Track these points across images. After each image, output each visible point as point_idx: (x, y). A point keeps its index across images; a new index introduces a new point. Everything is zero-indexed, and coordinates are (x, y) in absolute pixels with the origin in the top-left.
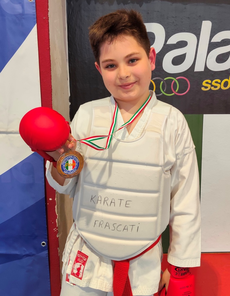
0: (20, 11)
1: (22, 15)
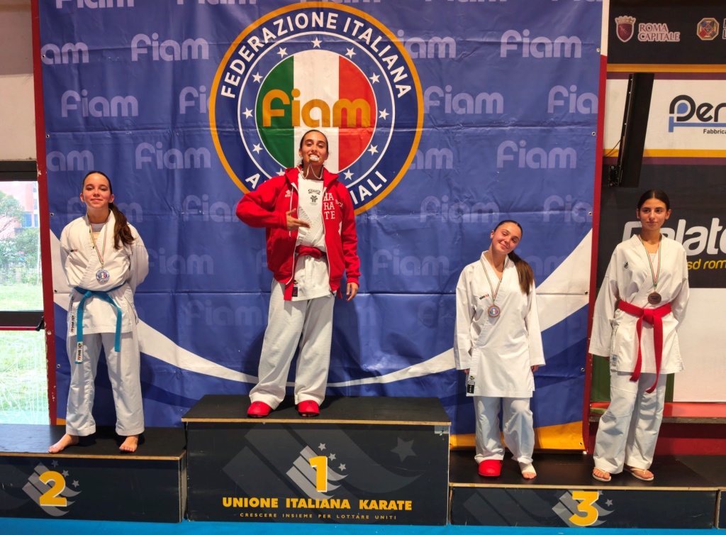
0: (584, 221)
1: (585, 223)
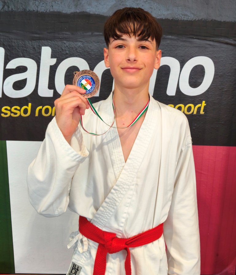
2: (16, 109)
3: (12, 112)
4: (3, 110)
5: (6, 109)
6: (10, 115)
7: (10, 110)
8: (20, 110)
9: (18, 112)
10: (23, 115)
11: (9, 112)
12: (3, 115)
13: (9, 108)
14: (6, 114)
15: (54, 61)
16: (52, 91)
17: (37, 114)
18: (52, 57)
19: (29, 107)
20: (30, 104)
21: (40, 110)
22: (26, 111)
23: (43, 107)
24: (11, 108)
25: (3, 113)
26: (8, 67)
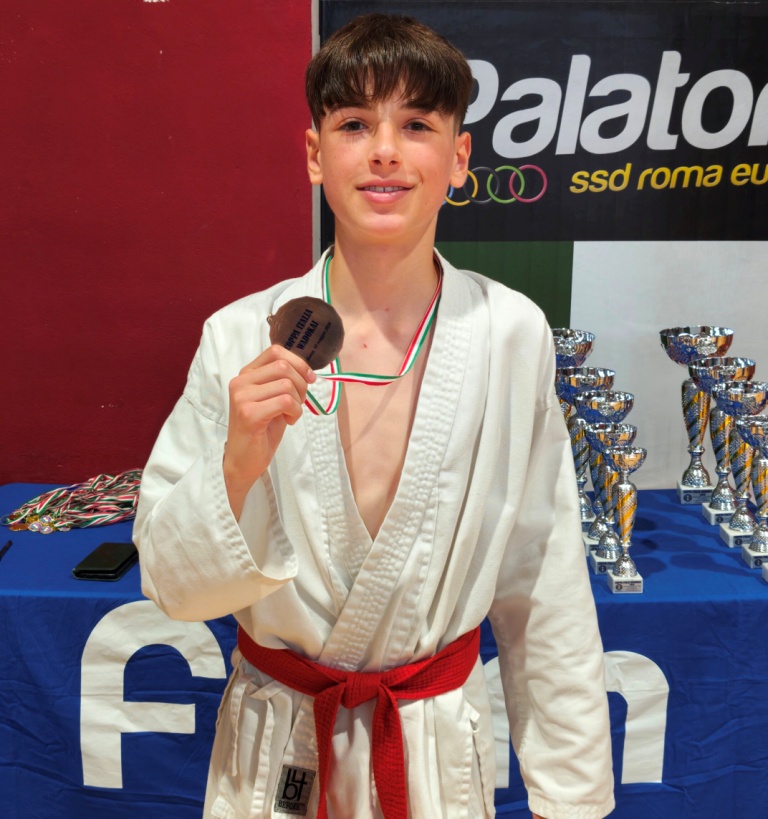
2: (600, 176)
3: (591, 183)
4: (575, 179)
5: (581, 177)
6: (588, 189)
7: (589, 180)
8: (607, 179)
9: (602, 181)
10: (613, 187)
11: (585, 184)
12: (573, 189)
13: (586, 174)
14: (579, 186)
15: (685, 78)
16: (675, 138)
17: (640, 186)
18: (682, 70)
19: (626, 173)
20: (629, 166)
21: (648, 178)
22: (619, 180)
23: (653, 171)
24: (591, 174)
25: (574, 184)
26: (594, 93)
